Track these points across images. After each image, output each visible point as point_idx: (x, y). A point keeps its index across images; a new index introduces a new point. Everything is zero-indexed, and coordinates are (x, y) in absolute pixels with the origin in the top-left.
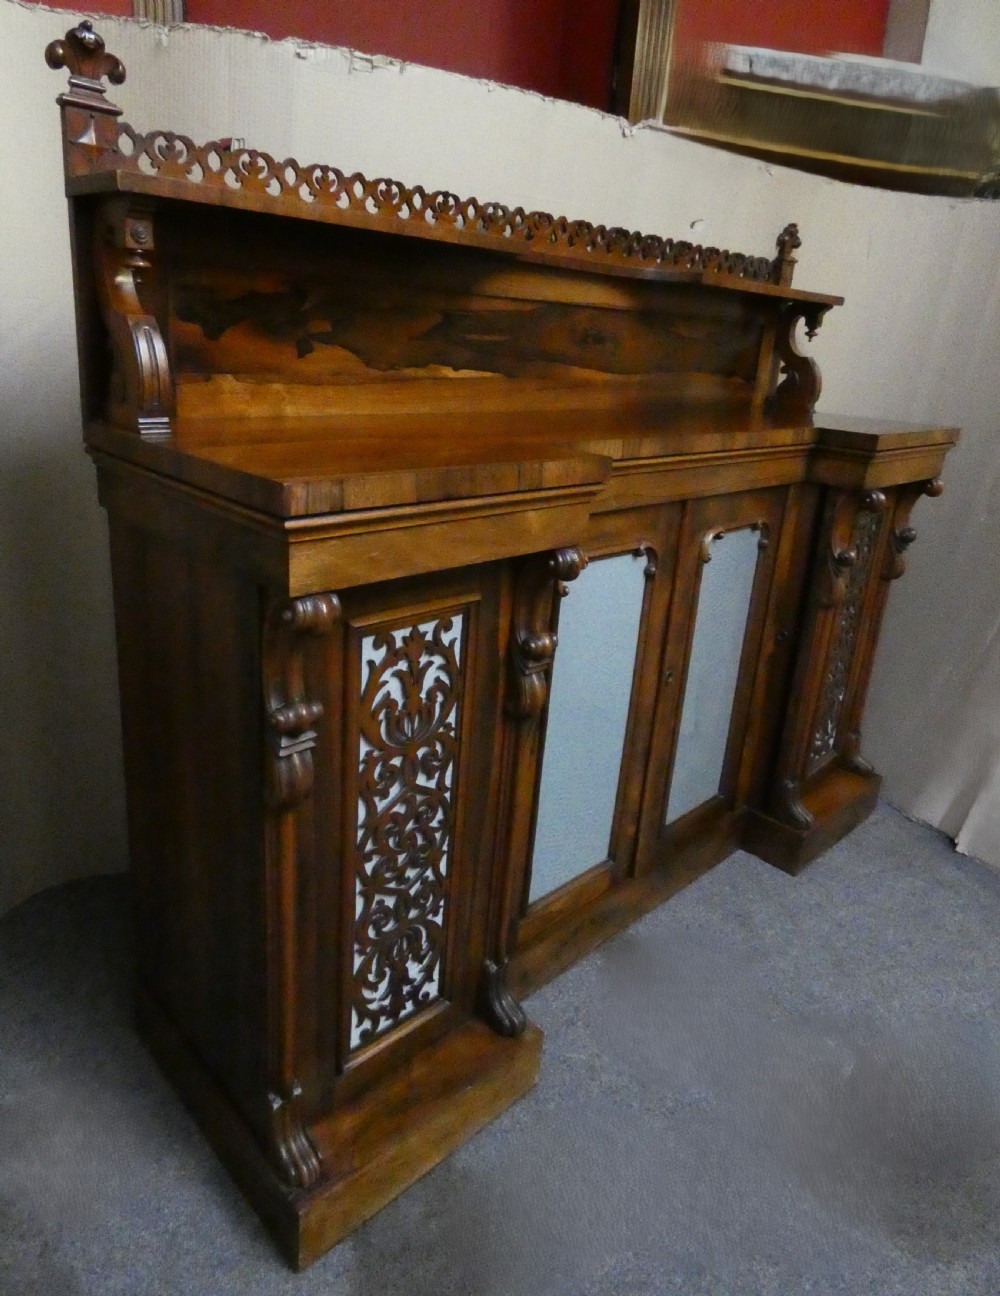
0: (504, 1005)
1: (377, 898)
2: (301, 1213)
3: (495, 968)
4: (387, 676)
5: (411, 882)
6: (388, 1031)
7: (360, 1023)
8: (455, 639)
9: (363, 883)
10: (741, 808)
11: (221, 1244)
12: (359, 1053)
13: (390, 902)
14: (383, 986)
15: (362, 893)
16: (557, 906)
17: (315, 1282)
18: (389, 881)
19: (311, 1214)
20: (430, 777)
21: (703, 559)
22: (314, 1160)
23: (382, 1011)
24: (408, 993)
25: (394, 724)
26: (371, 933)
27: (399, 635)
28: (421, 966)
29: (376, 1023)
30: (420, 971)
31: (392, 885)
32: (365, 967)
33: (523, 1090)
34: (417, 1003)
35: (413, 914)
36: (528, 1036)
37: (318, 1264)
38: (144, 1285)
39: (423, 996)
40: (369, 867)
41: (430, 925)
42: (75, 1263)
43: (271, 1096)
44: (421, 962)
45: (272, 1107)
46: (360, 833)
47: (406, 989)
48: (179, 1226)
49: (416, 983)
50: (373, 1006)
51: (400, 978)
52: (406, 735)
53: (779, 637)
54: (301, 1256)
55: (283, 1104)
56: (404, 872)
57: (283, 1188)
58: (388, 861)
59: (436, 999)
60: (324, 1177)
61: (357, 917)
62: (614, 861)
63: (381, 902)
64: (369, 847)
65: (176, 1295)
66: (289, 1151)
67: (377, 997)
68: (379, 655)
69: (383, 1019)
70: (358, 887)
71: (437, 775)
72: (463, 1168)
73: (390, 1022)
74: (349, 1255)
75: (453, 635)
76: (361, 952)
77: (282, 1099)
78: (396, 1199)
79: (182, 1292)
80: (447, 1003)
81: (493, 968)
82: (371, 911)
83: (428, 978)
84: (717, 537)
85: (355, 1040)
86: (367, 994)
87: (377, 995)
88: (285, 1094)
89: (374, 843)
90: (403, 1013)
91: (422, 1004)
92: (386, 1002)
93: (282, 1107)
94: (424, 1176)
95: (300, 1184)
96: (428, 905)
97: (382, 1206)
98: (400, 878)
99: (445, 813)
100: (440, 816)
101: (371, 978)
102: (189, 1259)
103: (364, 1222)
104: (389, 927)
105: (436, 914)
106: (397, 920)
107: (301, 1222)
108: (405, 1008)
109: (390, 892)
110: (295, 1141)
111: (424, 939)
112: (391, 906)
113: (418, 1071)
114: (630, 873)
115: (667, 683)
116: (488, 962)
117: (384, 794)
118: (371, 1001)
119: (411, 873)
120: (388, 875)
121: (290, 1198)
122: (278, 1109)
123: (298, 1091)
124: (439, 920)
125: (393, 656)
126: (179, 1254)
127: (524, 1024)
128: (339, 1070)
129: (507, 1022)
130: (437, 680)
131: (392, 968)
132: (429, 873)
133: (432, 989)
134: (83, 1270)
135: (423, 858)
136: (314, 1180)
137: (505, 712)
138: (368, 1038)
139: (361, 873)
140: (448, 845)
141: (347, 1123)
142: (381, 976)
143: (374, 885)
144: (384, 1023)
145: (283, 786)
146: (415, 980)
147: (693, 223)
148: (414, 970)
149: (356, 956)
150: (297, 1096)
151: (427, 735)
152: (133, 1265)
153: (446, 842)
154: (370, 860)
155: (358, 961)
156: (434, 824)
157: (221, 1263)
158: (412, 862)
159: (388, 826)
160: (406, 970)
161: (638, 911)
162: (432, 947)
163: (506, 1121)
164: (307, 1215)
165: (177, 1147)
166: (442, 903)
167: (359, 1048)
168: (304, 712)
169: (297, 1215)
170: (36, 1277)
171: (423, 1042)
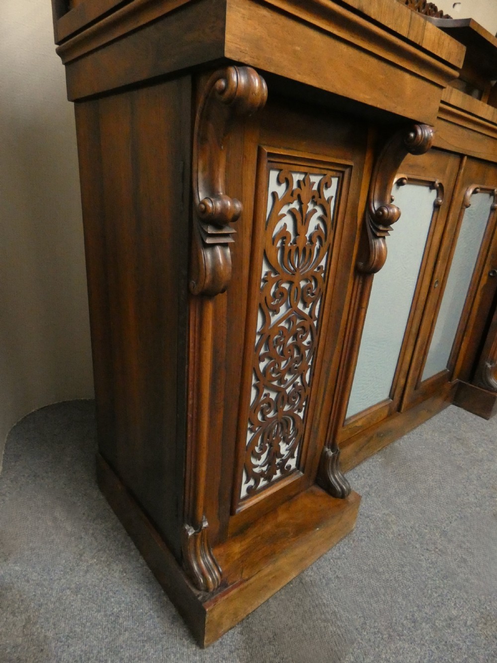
0: (335, 478)
1: (265, 392)
2: (207, 610)
3: (332, 453)
4: (285, 210)
5: (288, 384)
6: (265, 488)
7: (248, 481)
8: (332, 197)
9: (257, 379)
10: (456, 380)
11: (149, 625)
12: (246, 501)
13: (273, 396)
14: (264, 457)
15: (256, 387)
16: (360, 424)
17: (215, 656)
18: (274, 379)
19: (215, 611)
20: (305, 306)
21: (465, 205)
22: (216, 573)
23: (262, 474)
24: (278, 464)
25: (287, 255)
26: (260, 417)
27: (297, 177)
28: (287, 446)
29: (257, 482)
30: (287, 450)
31: (275, 383)
32: (254, 441)
33: (345, 532)
34: (282, 471)
35: (286, 408)
36: (351, 498)
37: (217, 643)
38: (95, 652)
39: (286, 468)
40: (262, 366)
41: (295, 418)
42: (48, 634)
43: (187, 527)
44: (288, 443)
45: (188, 534)
46: (258, 338)
47: (278, 461)
48: (121, 611)
49: (283, 458)
50: (256, 470)
51: (274, 453)
52: (293, 266)
53: (491, 274)
54: (206, 638)
55: (195, 533)
56: (284, 376)
57: (194, 590)
58: (273, 364)
59: (294, 470)
60: (223, 585)
61: (251, 404)
62: (393, 399)
63: (267, 395)
64: (262, 351)
65: (118, 661)
66: (199, 565)
67: (259, 464)
68: (281, 190)
69: (262, 479)
70: (254, 381)
71: (310, 305)
72: (311, 581)
73: (265, 482)
74: (238, 637)
75: (330, 193)
76: (252, 430)
77: (195, 529)
78: (268, 601)
79: (122, 659)
80: (301, 473)
81: (331, 454)
82: (261, 401)
83: (291, 456)
84: (475, 192)
85: (244, 493)
86: (254, 461)
87: (260, 462)
88: (196, 525)
89: (266, 349)
90: (275, 477)
91: (286, 473)
92: (265, 469)
93: (194, 535)
94: (285, 586)
95: (207, 590)
96: (296, 402)
97: (259, 604)
98: (281, 380)
99: (312, 338)
100: (309, 338)
101: (257, 449)
102: (127, 634)
103: (247, 616)
104: (271, 415)
105: (300, 411)
106: (276, 411)
107: (207, 616)
108: (276, 474)
109: (274, 389)
110: (203, 558)
111: (291, 428)
112: (274, 399)
113: (282, 517)
114: (399, 409)
115: (435, 287)
116: (327, 449)
117: (276, 311)
118: (256, 466)
119: (288, 377)
120: (274, 375)
121: (200, 598)
122: (191, 536)
123: (205, 524)
124: (301, 415)
125: (291, 195)
126: (120, 630)
127: (349, 490)
128: (232, 512)
129: (339, 489)
130: (318, 227)
131: (271, 445)
132: (298, 380)
133: (292, 463)
134: (54, 638)
135: (296, 368)
136: (216, 587)
137: (356, 268)
138: (251, 491)
139: (255, 370)
140: (312, 363)
141: (237, 548)
142: (263, 449)
143: (264, 381)
144: (263, 483)
145: (208, 273)
146: (283, 455)
147: (454, 5)
148: (284, 448)
149: (248, 432)
150: (205, 528)
151: (307, 271)
152: (87, 637)
153: (311, 361)
154: (263, 361)
155: (249, 436)
156: (305, 343)
157: (149, 639)
158: (289, 370)
159: (276, 337)
160: (279, 447)
161: (400, 433)
162: (295, 435)
163: (335, 552)
164: (211, 611)
165: (121, 557)
166: (304, 404)
167: (245, 498)
168: (229, 204)
169: (204, 610)
170: (20, 642)
171: (285, 498)
